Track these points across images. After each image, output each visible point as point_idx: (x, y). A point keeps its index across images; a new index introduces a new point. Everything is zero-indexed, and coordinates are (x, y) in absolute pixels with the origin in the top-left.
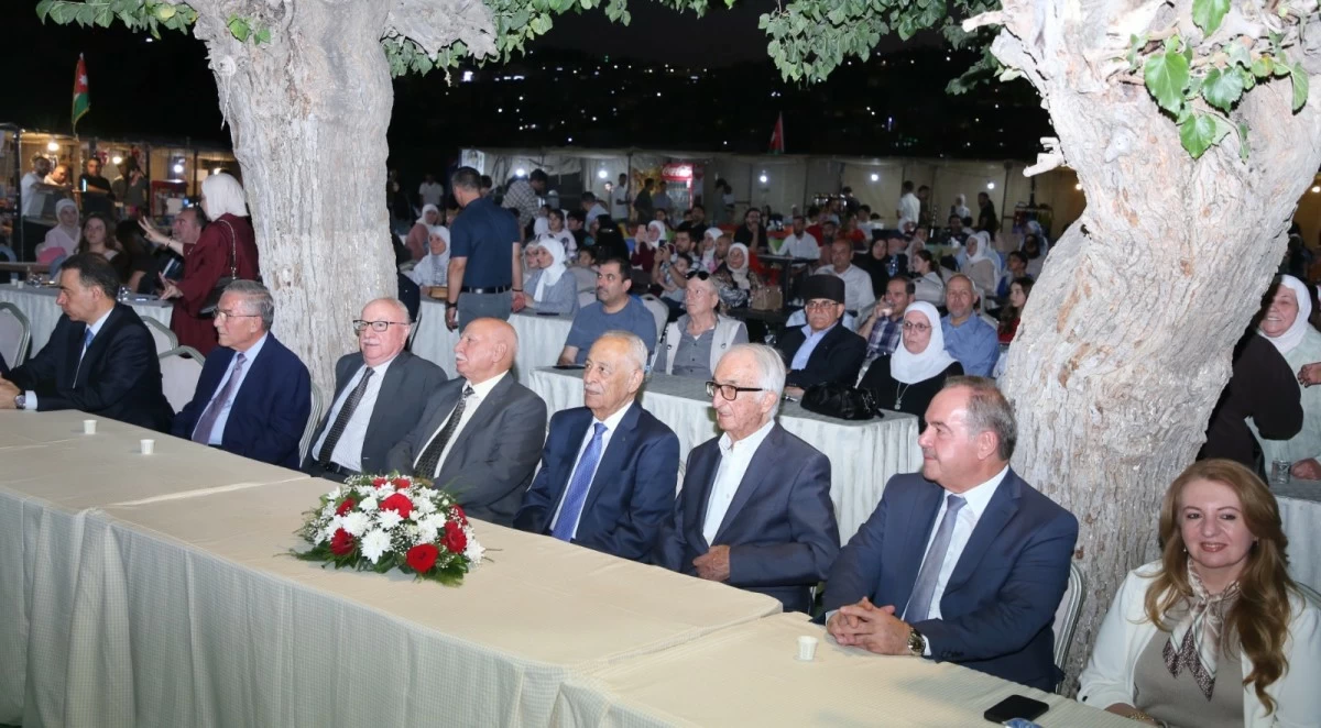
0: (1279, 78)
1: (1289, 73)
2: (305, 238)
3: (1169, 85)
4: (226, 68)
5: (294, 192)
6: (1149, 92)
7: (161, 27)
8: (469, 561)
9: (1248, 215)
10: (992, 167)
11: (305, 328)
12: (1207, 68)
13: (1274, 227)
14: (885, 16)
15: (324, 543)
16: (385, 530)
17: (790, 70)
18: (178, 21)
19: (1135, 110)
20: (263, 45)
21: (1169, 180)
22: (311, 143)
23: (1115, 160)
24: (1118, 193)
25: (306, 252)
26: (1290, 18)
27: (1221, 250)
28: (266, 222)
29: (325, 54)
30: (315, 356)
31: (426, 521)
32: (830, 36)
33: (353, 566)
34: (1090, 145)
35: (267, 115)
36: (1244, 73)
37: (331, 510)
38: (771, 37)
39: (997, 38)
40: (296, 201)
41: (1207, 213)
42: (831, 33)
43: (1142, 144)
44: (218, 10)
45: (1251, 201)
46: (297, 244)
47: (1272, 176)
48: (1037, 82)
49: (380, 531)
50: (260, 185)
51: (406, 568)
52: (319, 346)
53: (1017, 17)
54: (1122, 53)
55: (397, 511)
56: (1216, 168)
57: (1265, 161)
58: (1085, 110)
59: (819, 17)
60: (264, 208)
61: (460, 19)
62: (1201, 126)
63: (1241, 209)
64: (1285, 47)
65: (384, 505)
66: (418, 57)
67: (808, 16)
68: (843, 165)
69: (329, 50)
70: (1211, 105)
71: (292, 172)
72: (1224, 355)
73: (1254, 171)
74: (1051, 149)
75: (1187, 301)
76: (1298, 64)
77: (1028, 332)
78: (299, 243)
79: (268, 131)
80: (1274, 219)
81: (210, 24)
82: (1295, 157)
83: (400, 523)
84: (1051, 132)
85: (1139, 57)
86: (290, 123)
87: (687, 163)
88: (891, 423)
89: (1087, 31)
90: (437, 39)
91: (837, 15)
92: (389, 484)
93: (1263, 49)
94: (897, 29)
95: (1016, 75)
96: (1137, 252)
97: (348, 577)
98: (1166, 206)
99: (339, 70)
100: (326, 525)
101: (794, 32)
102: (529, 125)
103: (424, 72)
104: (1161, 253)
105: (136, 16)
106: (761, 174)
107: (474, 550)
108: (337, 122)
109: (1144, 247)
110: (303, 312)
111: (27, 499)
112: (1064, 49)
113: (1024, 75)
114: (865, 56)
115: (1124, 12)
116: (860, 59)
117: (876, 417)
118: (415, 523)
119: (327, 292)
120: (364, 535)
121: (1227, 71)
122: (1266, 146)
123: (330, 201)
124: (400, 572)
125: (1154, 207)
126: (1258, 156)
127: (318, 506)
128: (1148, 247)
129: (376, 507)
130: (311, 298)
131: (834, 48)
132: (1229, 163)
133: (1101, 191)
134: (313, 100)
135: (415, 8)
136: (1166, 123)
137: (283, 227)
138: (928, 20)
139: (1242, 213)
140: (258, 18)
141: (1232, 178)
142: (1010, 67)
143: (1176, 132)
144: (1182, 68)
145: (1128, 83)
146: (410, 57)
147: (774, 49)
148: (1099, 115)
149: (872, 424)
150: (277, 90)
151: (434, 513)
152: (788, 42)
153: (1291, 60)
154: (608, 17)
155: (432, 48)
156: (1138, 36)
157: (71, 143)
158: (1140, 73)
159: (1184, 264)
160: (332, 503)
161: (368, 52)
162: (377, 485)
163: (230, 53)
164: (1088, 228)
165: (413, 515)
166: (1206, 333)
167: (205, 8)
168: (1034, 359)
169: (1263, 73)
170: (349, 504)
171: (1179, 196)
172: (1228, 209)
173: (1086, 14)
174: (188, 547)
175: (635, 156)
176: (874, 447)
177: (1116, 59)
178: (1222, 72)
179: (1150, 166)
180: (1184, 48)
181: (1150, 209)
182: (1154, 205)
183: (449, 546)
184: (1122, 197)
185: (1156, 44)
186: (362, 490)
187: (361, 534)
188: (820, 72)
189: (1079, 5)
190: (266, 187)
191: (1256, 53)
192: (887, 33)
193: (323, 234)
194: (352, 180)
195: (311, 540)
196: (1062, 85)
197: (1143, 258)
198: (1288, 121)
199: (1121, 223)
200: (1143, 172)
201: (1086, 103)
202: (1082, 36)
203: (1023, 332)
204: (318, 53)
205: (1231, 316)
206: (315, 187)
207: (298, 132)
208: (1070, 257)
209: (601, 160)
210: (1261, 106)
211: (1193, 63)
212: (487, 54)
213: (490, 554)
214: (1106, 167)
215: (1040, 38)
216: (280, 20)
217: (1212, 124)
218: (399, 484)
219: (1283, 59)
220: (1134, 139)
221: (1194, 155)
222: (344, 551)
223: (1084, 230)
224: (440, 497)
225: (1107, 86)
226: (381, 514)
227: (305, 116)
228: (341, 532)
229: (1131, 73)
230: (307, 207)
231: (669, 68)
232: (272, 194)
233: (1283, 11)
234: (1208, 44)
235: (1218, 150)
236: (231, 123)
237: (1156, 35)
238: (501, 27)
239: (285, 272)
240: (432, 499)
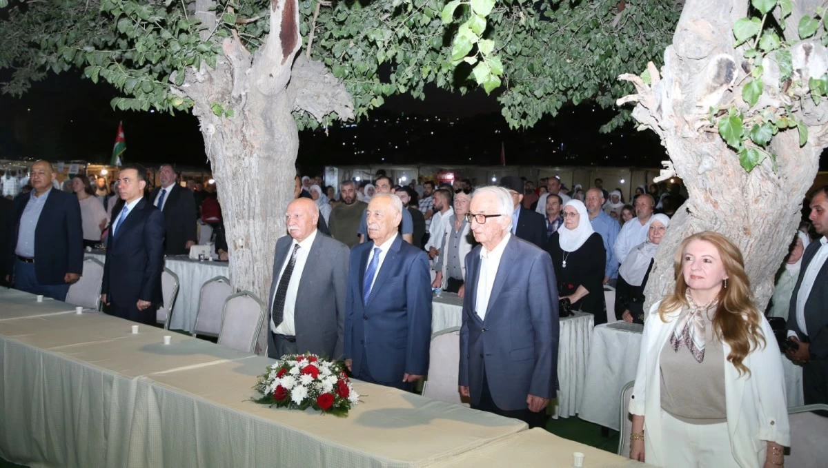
0: (791, 128)
1: (797, 126)
2: (251, 221)
3: (732, 133)
4: (210, 131)
5: (245, 196)
6: (721, 137)
7: (175, 109)
8: (350, 402)
9: (779, 202)
10: (623, 171)
11: (251, 271)
12: (752, 123)
13: (794, 208)
14: (565, 93)
15: (270, 394)
16: (304, 386)
17: (514, 123)
18: (184, 107)
19: (713, 146)
20: (229, 118)
21: (734, 183)
22: (255, 170)
23: (704, 173)
24: (706, 191)
25: (251, 229)
26: (795, 97)
27: (765, 222)
28: (230, 213)
29: (263, 121)
30: (256, 287)
31: (326, 381)
32: (535, 103)
33: (287, 407)
34: (690, 166)
35: (231, 155)
36: (772, 126)
37: (273, 374)
38: (503, 105)
39: (635, 108)
40: (246, 201)
41: (756, 201)
42: (535, 101)
43: (718, 164)
44: (206, 100)
45: (780, 194)
46: (247, 225)
47: (791, 181)
48: (658, 131)
49: (301, 386)
50: (227, 193)
51: (316, 407)
52: (258, 281)
53: (646, 97)
54: (706, 116)
55: (310, 374)
56: (760, 177)
57: (786, 173)
58: (686, 146)
59: (529, 94)
60: (229, 205)
61: (334, 100)
62: (750, 155)
63: (776, 198)
64: (793, 112)
65: (303, 371)
66: (310, 121)
67: (523, 93)
68: (539, 171)
69: (265, 120)
70: (755, 143)
71: (244, 185)
72: (770, 279)
73: (781, 178)
74: (667, 167)
75: (748, 249)
76: (801, 121)
77: (659, 268)
78: (248, 224)
79: (231, 164)
80: (793, 204)
81: (201, 107)
82: (802, 170)
83: (313, 381)
84: (667, 158)
85: (714, 118)
86: (243, 159)
87: (451, 171)
88: (579, 318)
89: (685, 105)
90: (321, 111)
91: (539, 93)
92: (305, 359)
93: (782, 113)
94: (571, 99)
95: (646, 127)
96: (719, 223)
97: (284, 413)
98: (734, 197)
99: (270, 129)
100: (271, 383)
101: (516, 103)
102: (360, 151)
103: (314, 129)
104: (732, 224)
105: (162, 104)
106: (493, 177)
107: (353, 396)
108: (268, 158)
109: (722, 221)
110: (250, 262)
111: (104, 371)
112: (673, 114)
113: (650, 128)
114: (554, 114)
115: (705, 95)
116: (552, 116)
117: (570, 315)
118: (320, 381)
119: (263, 252)
120: (293, 389)
121: (763, 125)
122: (786, 165)
123: (264, 201)
124: (313, 409)
125: (727, 199)
126: (782, 170)
127: (265, 372)
128: (725, 220)
129: (299, 372)
130: (254, 255)
131: (536, 110)
132: (767, 174)
133: (696, 190)
134: (256, 147)
135: (310, 95)
136: (731, 152)
137: (239, 216)
138: (589, 94)
139: (776, 201)
140: (227, 104)
141: (769, 182)
142: (642, 123)
143: (736, 157)
144: (739, 124)
145: (709, 132)
146: (306, 121)
147: (505, 112)
148: (693, 149)
149: (569, 320)
150: (237, 141)
151: (331, 375)
152: (512, 108)
153: (796, 118)
154: (412, 96)
155: (320, 115)
156: (713, 107)
157: (113, 170)
158: (716, 127)
159: (745, 229)
160: (274, 371)
161: (286, 120)
162: (299, 360)
163: (212, 122)
164: (690, 210)
165: (320, 377)
166: (759, 267)
167: (199, 99)
168: (663, 282)
169: (783, 126)
170: (284, 371)
171: (740, 192)
172: (768, 198)
173: (684, 96)
174: (196, 397)
175: (422, 169)
176: (570, 333)
177: (702, 120)
178: (760, 126)
179: (723, 176)
180: (739, 113)
181: (724, 199)
182: (727, 197)
183: (340, 394)
184: (708, 193)
185: (723, 112)
186: (291, 363)
187: (291, 388)
188: (530, 123)
189: (680, 91)
190: (230, 194)
191: (778, 115)
192: (566, 101)
193: (261, 219)
194: (277, 188)
195: (262, 392)
196: (673, 133)
197: (722, 226)
198: (797, 151)
199: (709, 207)
200: (720, 179)
201: (687, 143)
202: (682, 108)
203: (656, 268)
204: (259, 122)
205: (773, 257)
206: (256, 193)
207: (247, 164)
208: (680, 225)
209: (403, 171)
210: (782, 143)
211: (744, 121)
212: (349, 119)
213: (362, 398)
214: (699, 177)
215: (659, 108)
216: (239, 104)
217: (757, 153)
218: (311, 359)
219: (793, 119)
220: (714, 162)
221: (748, 170)
222: (281, 398)
223: (688, 210)
224: (334, 366)
225: (698, 134)
226: (302, 376)
227: (251, 155)
228: (279, 387)
229: (711, 127)
230: (252, 205)
231: (438, 118)
232: (233, 198)
233: (791, 93)
234: (752, 111)
235: (761, 167)
236: (211, 160)
237: (723, 107)
238: (356, 103)
239: (240, 241)
240: (329, 368)
